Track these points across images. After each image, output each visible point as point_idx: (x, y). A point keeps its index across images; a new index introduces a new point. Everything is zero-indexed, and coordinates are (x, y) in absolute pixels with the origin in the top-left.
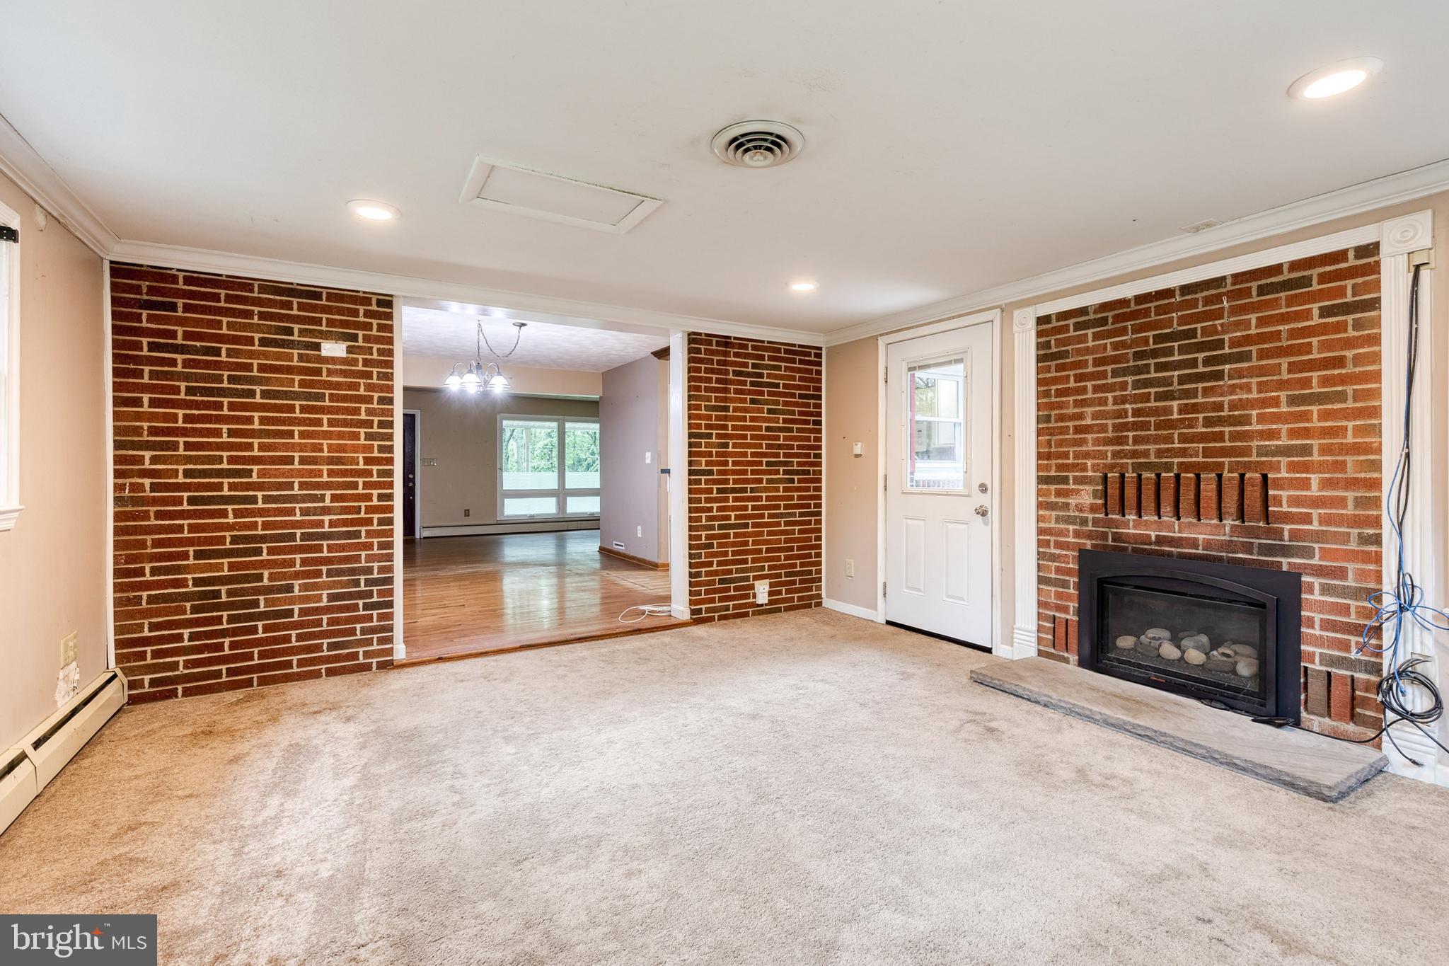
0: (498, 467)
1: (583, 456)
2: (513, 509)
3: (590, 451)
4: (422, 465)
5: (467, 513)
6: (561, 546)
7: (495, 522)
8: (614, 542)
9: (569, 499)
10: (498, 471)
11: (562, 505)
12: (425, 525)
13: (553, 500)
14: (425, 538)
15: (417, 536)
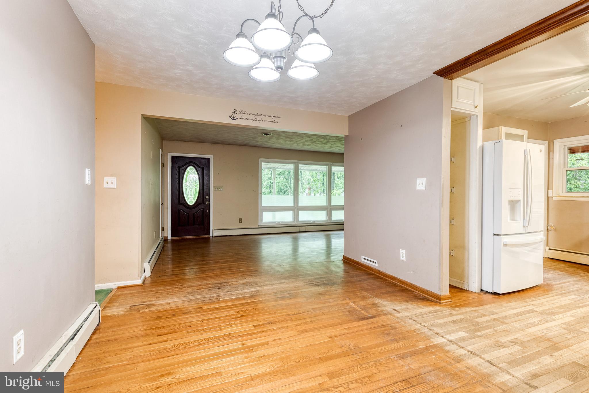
0: (259, 192)
1: (282, 188)
2: (267, 218)
3: (285, 186)
4: (214, 190)
5: (241, 221)
6: (295, 241)
7: (257, 226)
8: (362, 257)
9: (300, 212)
10: (259, 194)
11: (296, 216)
12: (216, 228)
13: (291, 213)
14: (215, 237)
15: (211, 235)
